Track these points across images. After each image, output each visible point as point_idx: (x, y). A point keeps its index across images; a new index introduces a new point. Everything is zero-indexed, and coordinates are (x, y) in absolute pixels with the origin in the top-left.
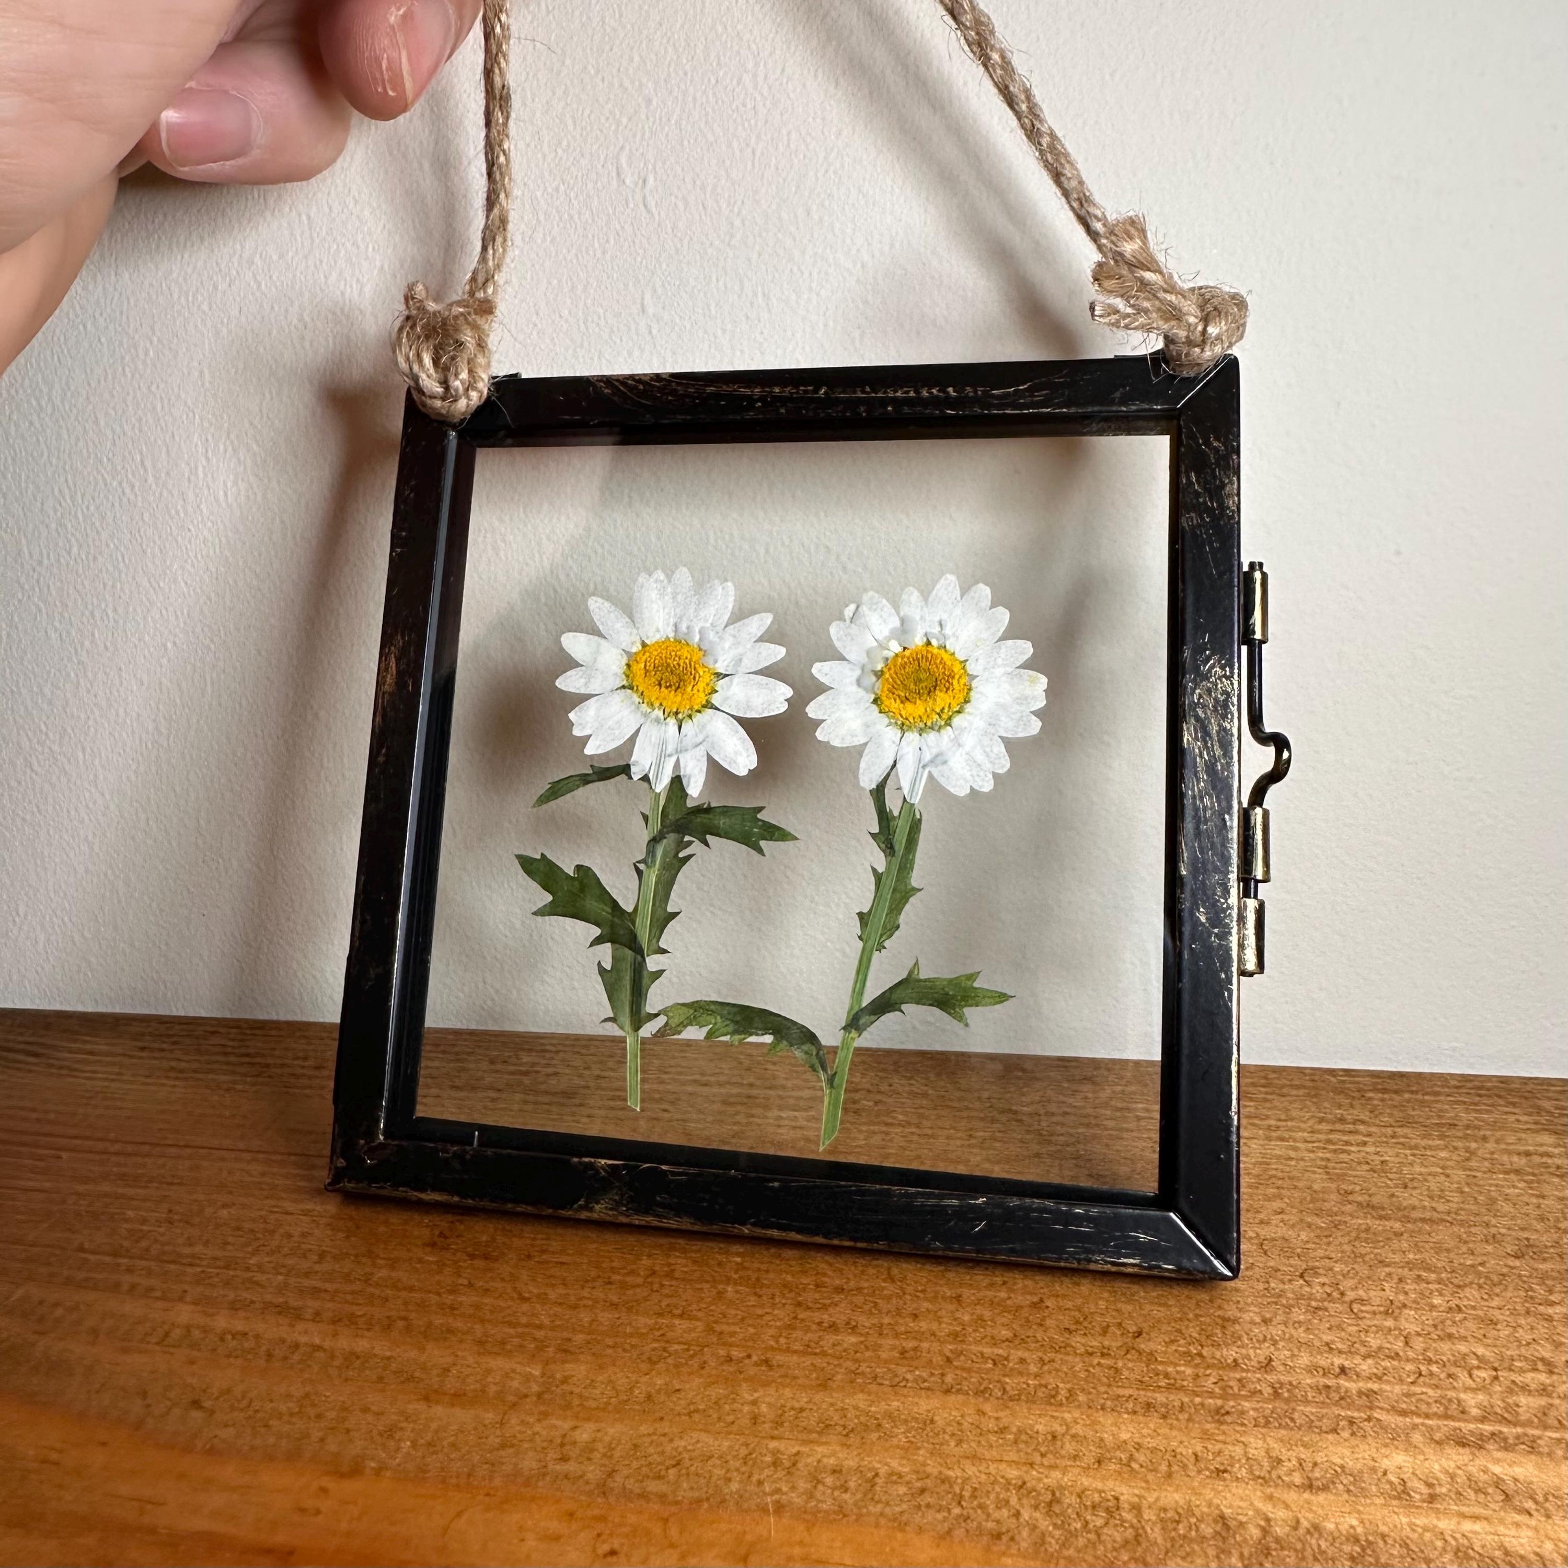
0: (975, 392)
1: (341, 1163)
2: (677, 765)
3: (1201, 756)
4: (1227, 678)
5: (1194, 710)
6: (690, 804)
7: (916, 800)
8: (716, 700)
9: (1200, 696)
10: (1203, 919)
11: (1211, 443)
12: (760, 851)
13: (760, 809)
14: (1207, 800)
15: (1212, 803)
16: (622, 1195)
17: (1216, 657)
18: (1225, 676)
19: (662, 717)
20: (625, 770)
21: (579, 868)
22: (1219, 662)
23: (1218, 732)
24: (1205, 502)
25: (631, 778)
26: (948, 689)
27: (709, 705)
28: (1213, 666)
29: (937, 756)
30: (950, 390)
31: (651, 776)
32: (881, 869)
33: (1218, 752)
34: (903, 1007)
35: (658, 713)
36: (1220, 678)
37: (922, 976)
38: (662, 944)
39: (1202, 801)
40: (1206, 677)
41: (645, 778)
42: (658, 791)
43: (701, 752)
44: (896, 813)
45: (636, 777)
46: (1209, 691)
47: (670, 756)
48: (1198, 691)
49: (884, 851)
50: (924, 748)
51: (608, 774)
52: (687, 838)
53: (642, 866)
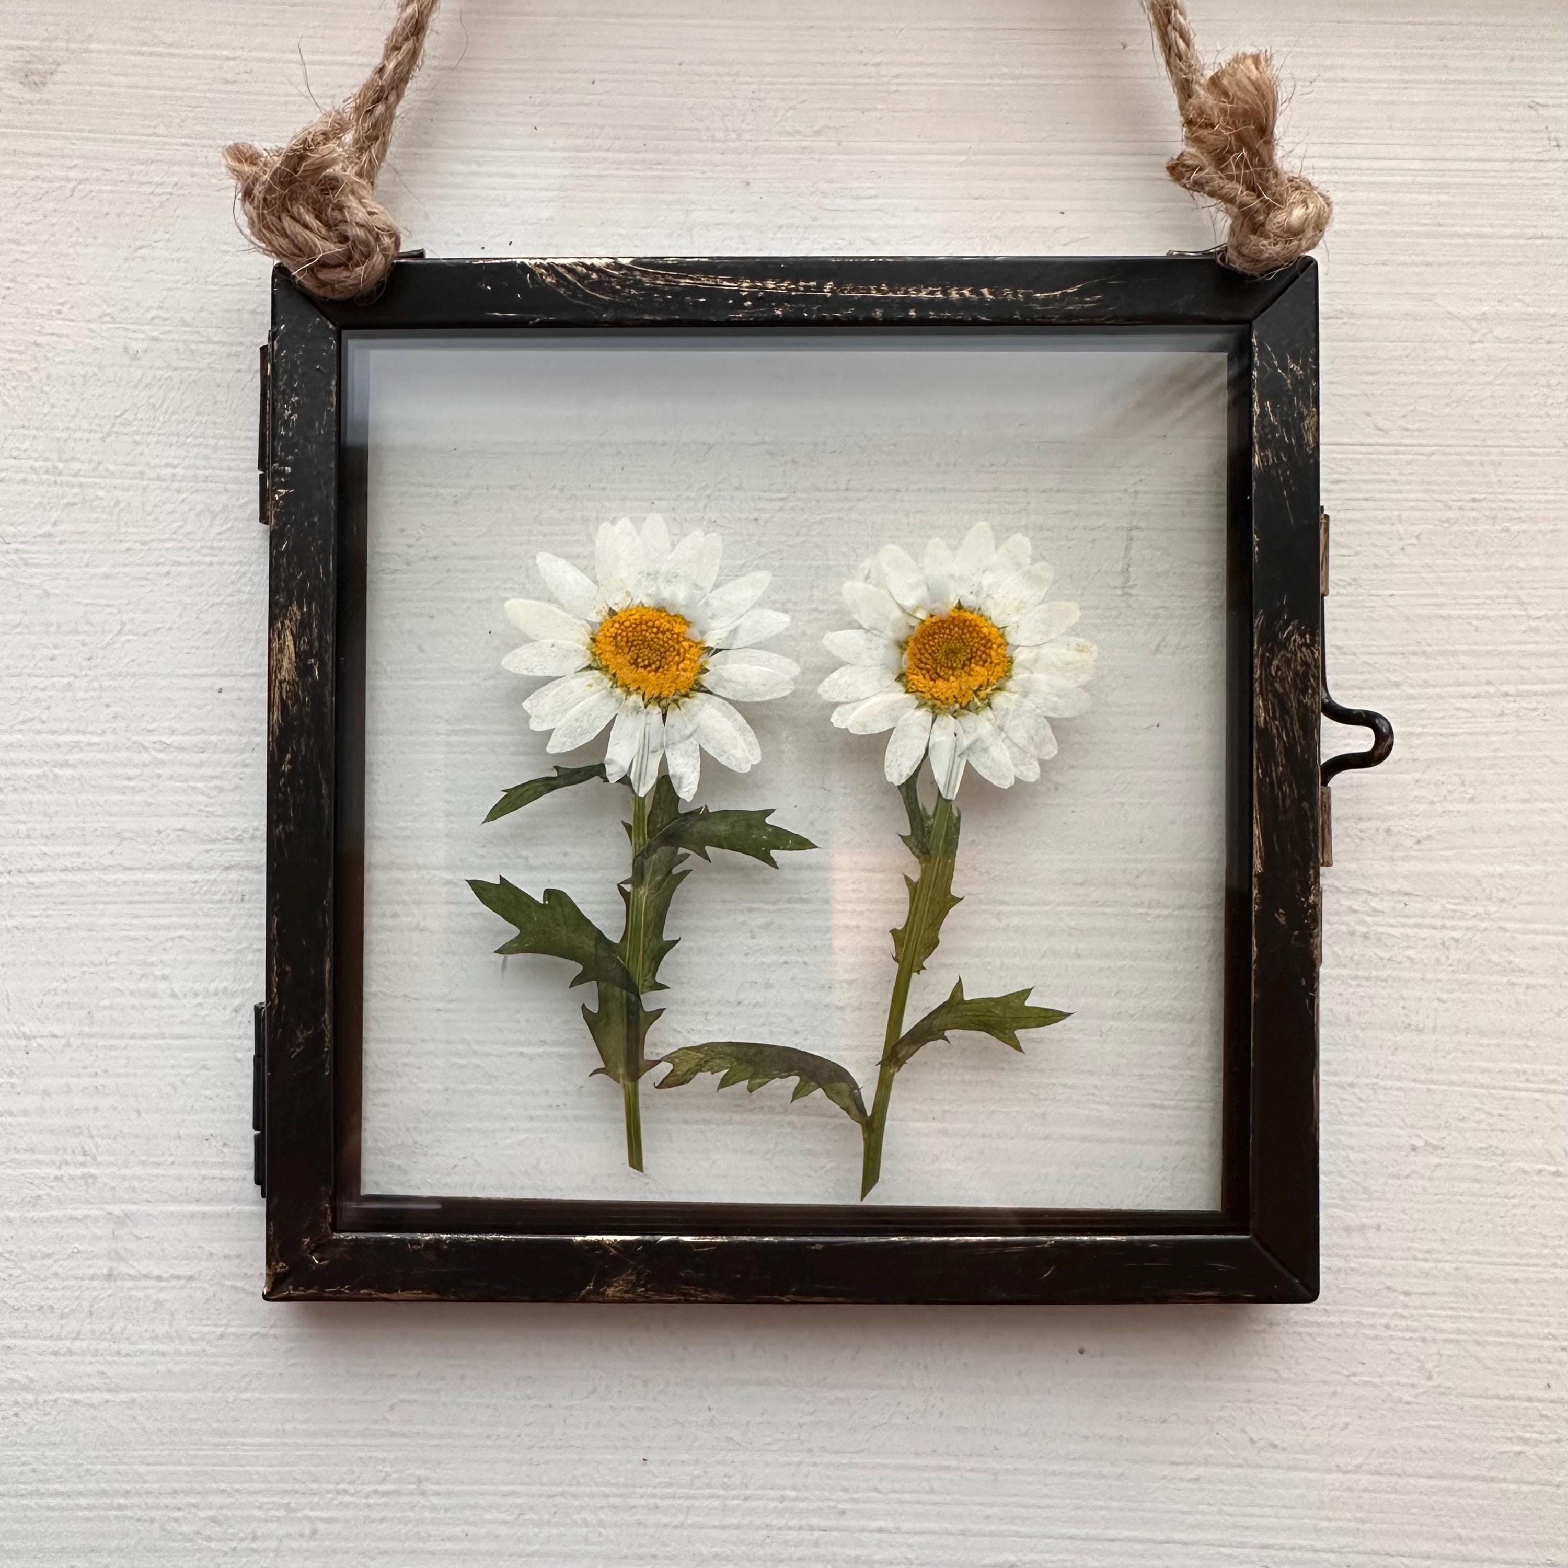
0: (1015, 295)
1: (281, 1267)
2: (664, 763)
3: (1280, 737)
4: (1308, 646)
5: (1272, 685)
6: (682, 810)
7: (952, 795)
8: (707, 680)
9: (1278, 668)
10: (1282, 920)
11: (1287, 365)
12: (772, 863)
13: (768, 812)
14: (1285, 788)
15: (1292, 791)
16: (639, 1274)
17: (1296, 622)
18: (1305, 644)
19: (642, 704)
20: (599, 770)
21: (549, 893)
22: (1299, 628)
23: (1298, 710)
24: (1282, 437)
25: (606, 780)
26: (985, 662)
27: (699, 688)
28: (1291, 634)
29: (975, 742)
30: (985, 291)
31: (632, 777)
32: (915, 877)
33: (1298, 732)
34: (947, 1033)
35: (635, 699)
36: (1300, 647)
37: (967, 997)
38: (659, 979)
39: (1280, 789)
40: (1284, 645)
41: (625, 780)
42: (642, 794)
43: (692, 745)
44: (930, 811)
45: (613, 779)
46: (1288, 662)
47: (654, 751)
48: (1276, 662)
49: (918, 857)
50: (960, 732)
51: (577, 777)
52: (681, 851)
53: (628, 888)
